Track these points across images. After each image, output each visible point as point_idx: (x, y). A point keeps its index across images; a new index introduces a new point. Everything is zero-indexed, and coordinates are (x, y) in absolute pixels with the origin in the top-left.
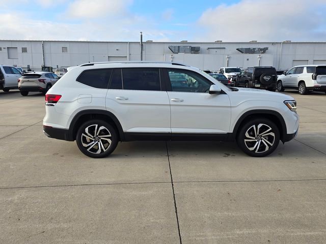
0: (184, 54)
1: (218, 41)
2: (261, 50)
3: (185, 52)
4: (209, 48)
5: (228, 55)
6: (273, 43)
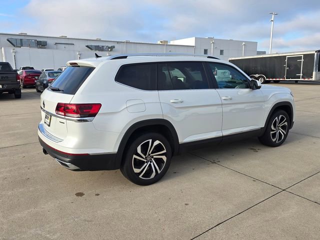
0: (29, 48)
2: (109, 48)
3: (30, 46)
4: (56, 43)
5: (79, 52)
6: (118, 42)
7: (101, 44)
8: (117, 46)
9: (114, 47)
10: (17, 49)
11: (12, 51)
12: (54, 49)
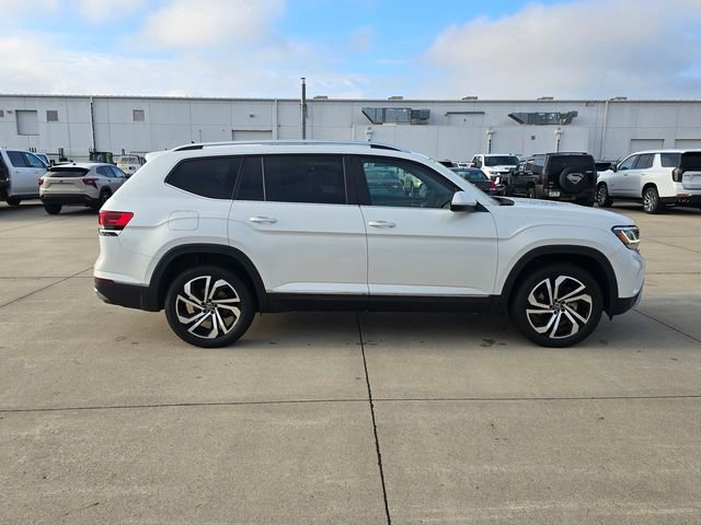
0: (394, 125)
1: (468, 98)
2: (562, 116)
3: (397, 120)
4: (449, 113)
5: (491, 128)
6: (588, 102)
7: (542, 109)
8: (582, 112)
9: (574, 114)
10: (375, 128)
11: (366, 131)
12: (443, 124)
